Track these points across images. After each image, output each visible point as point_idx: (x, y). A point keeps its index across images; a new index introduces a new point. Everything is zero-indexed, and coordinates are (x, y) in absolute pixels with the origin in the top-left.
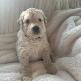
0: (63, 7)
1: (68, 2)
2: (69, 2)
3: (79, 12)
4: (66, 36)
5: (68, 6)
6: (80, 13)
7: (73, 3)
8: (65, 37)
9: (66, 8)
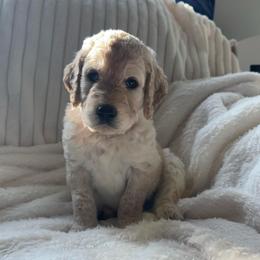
0: (194, 73)
1: (206, 61)
2: (210, 61)
3: (238, 83)
4: (206, 135)
5: (208, 70)
6: (240, 86)
7: (222, 63)
8: (203, 137)
9: (202, 76)
